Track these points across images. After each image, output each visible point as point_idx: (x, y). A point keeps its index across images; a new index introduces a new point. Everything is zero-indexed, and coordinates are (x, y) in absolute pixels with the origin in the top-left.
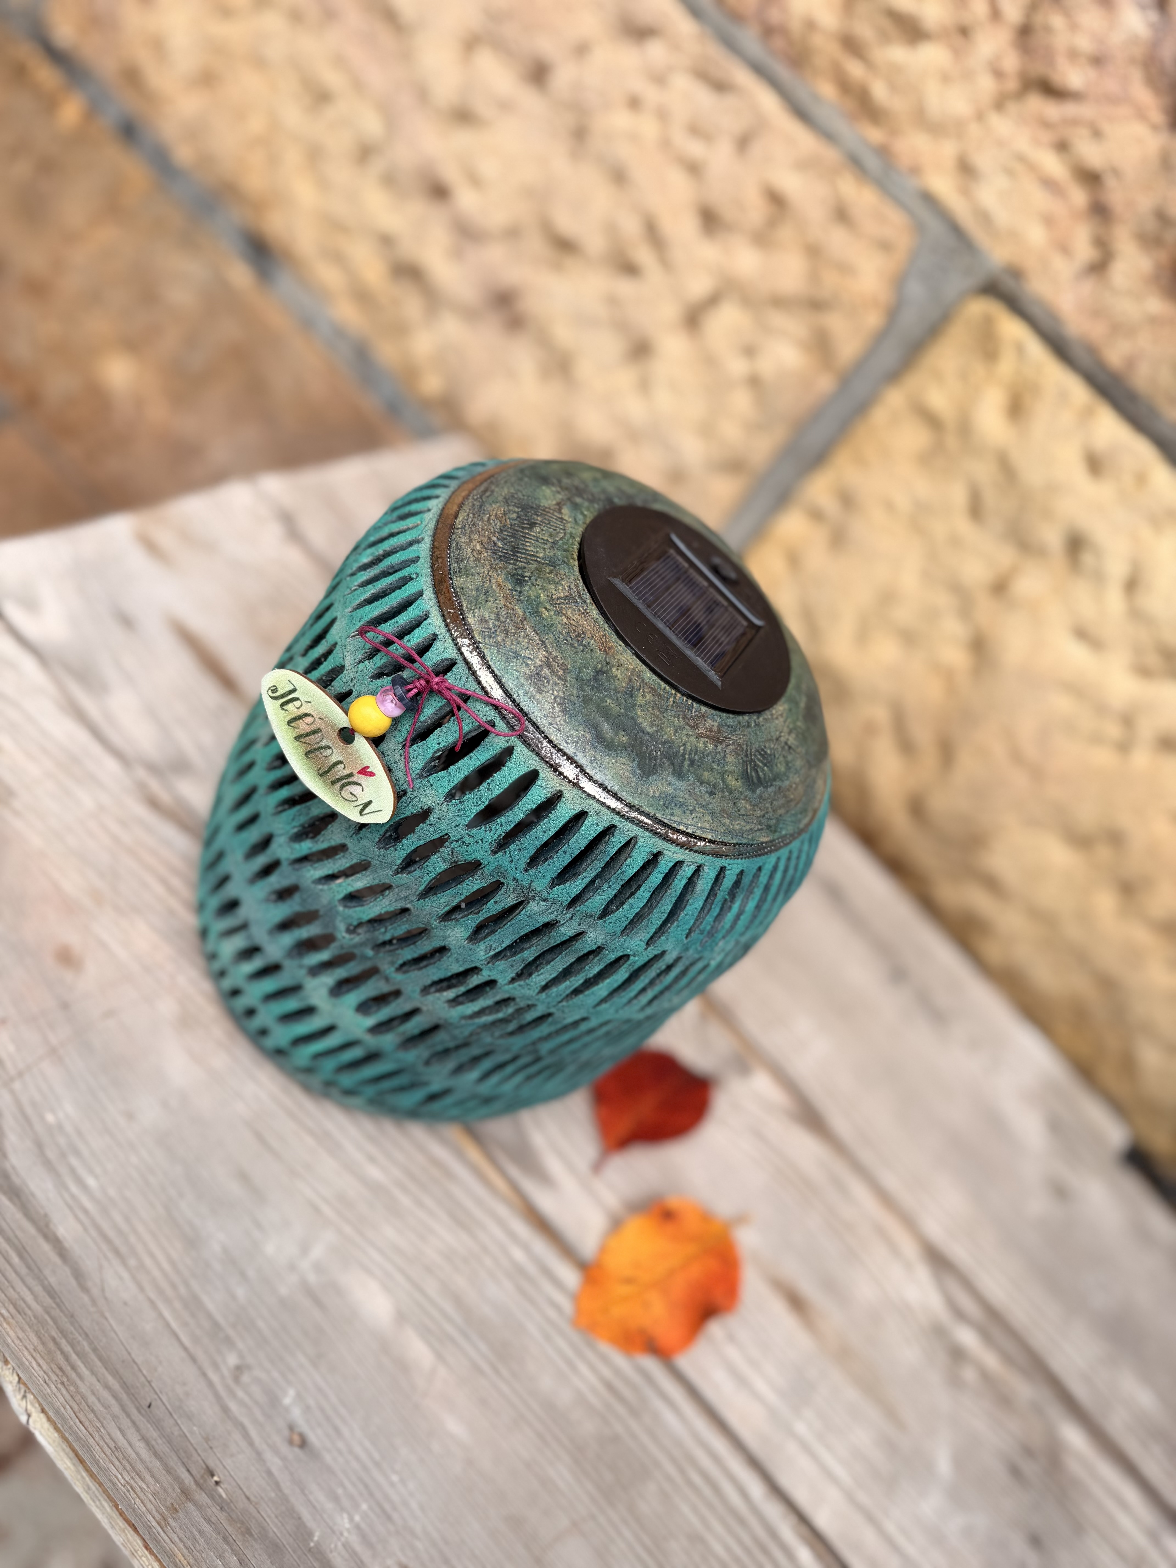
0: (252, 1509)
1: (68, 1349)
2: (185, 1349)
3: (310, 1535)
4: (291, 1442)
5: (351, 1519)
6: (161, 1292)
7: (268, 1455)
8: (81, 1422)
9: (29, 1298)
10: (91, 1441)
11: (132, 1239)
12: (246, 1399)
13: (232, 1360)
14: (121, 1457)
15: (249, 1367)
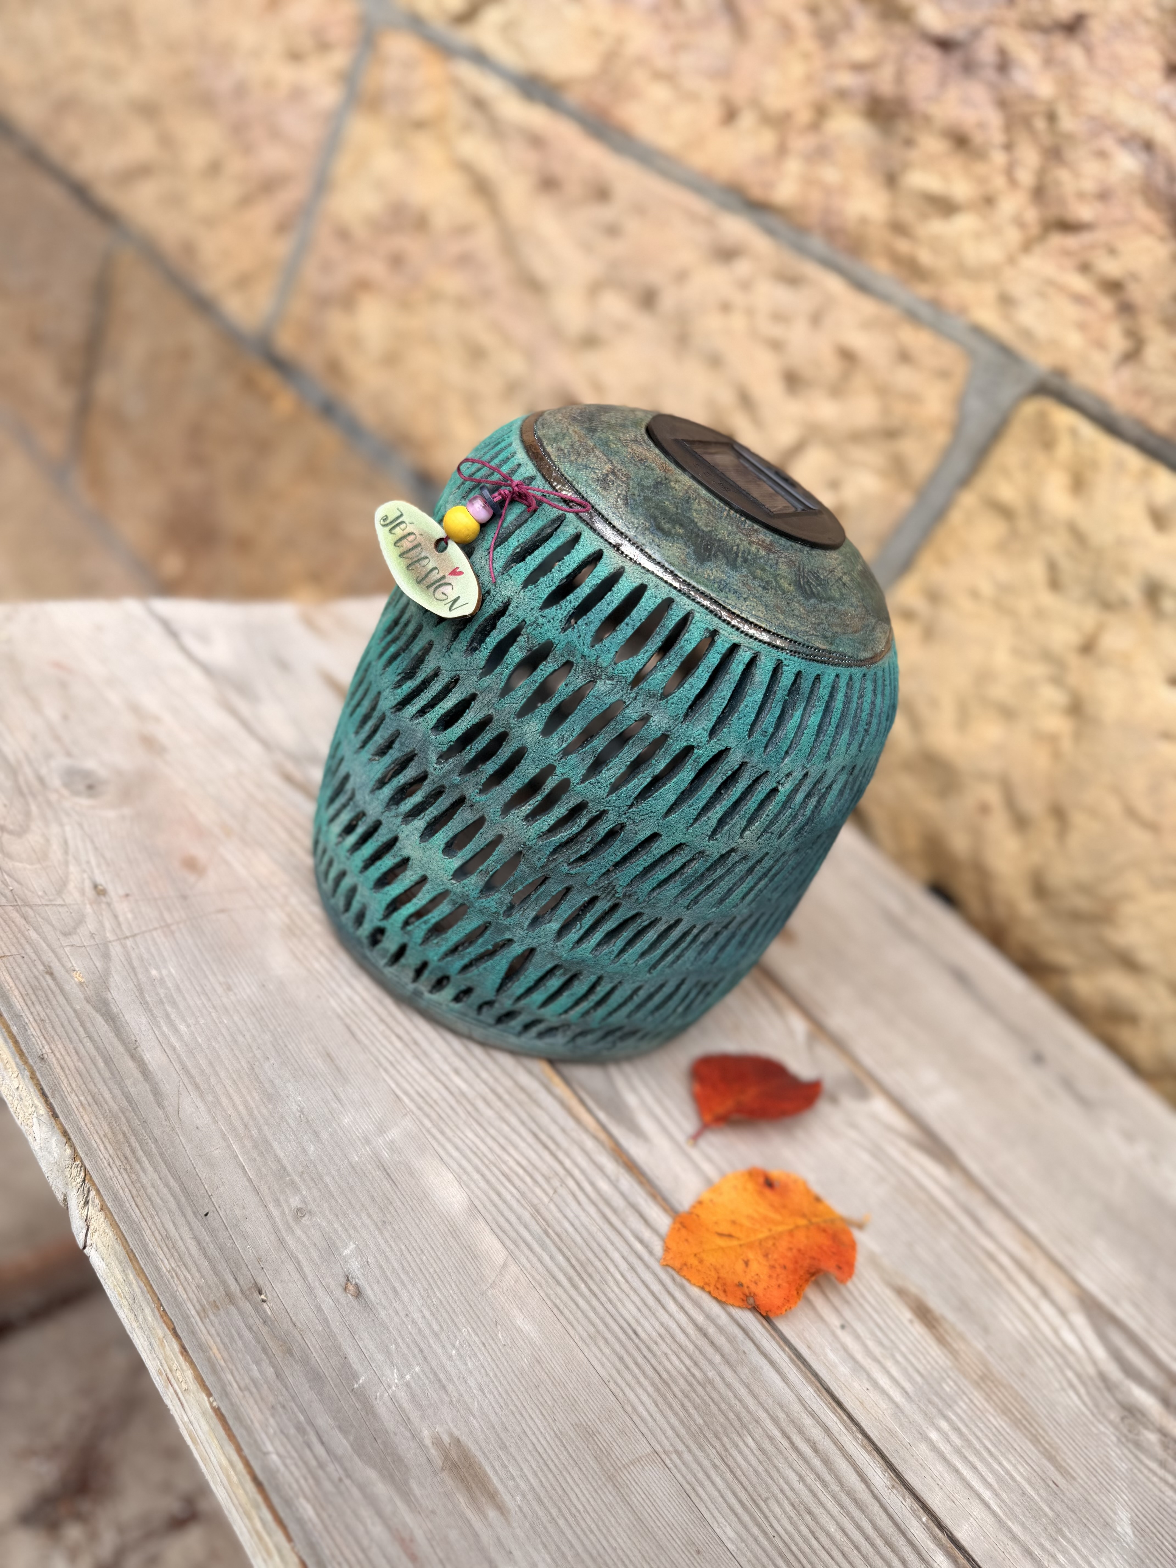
0: (296, 1333)
1: (136, 1145)
2: (250, 1180)
3: (355, 1377)
4: (345, 1289)
5: (402, 1377)
6: (234, 1129)
7: (320, 1292)
8: (137, 1206)
9: (107, 1096)
10: (143, 1223)
11: (213, 1080)
12: (304, 1238)
13: (295, 1202)
14: (170, 1245)
15: (310, 1212)
